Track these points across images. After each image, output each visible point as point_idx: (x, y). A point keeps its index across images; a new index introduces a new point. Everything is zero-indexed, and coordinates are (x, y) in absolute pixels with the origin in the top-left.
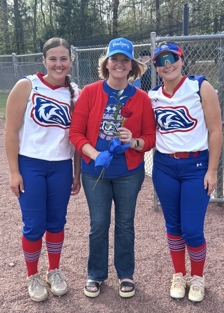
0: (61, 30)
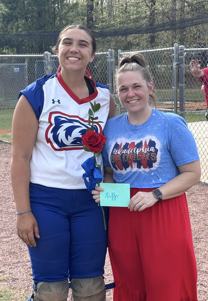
0: (9, 15)
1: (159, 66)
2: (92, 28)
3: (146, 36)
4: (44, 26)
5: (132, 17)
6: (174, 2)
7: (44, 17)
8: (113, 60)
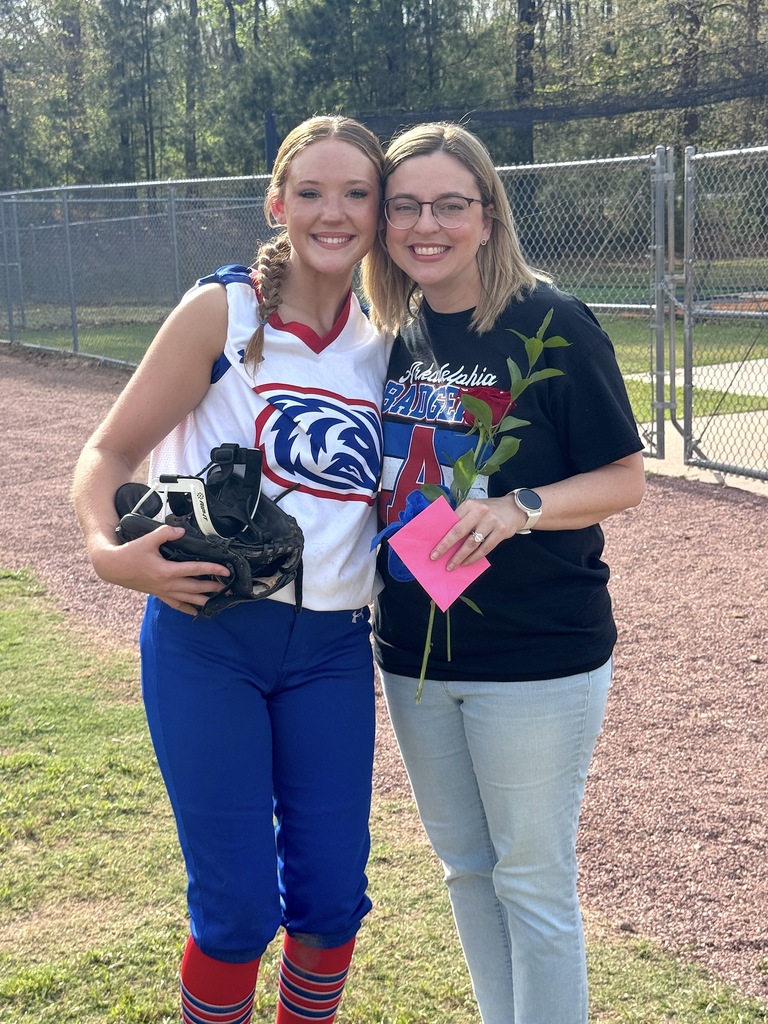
1: (709, 196)
2: (531, 98)
3: (674, 116)
4: (403, 94)
5: (636, 64)
6: (752, 20)
7: (403, 69)
8: (670, 176)
